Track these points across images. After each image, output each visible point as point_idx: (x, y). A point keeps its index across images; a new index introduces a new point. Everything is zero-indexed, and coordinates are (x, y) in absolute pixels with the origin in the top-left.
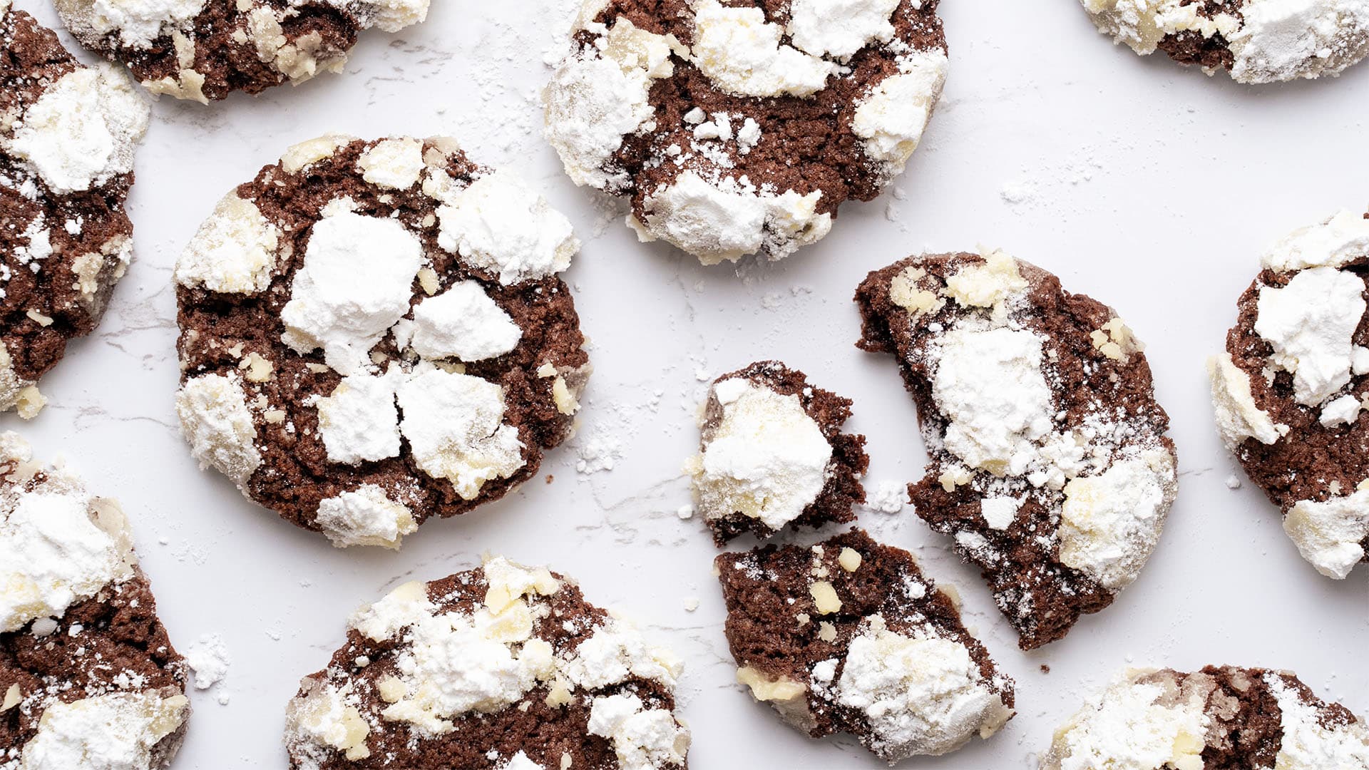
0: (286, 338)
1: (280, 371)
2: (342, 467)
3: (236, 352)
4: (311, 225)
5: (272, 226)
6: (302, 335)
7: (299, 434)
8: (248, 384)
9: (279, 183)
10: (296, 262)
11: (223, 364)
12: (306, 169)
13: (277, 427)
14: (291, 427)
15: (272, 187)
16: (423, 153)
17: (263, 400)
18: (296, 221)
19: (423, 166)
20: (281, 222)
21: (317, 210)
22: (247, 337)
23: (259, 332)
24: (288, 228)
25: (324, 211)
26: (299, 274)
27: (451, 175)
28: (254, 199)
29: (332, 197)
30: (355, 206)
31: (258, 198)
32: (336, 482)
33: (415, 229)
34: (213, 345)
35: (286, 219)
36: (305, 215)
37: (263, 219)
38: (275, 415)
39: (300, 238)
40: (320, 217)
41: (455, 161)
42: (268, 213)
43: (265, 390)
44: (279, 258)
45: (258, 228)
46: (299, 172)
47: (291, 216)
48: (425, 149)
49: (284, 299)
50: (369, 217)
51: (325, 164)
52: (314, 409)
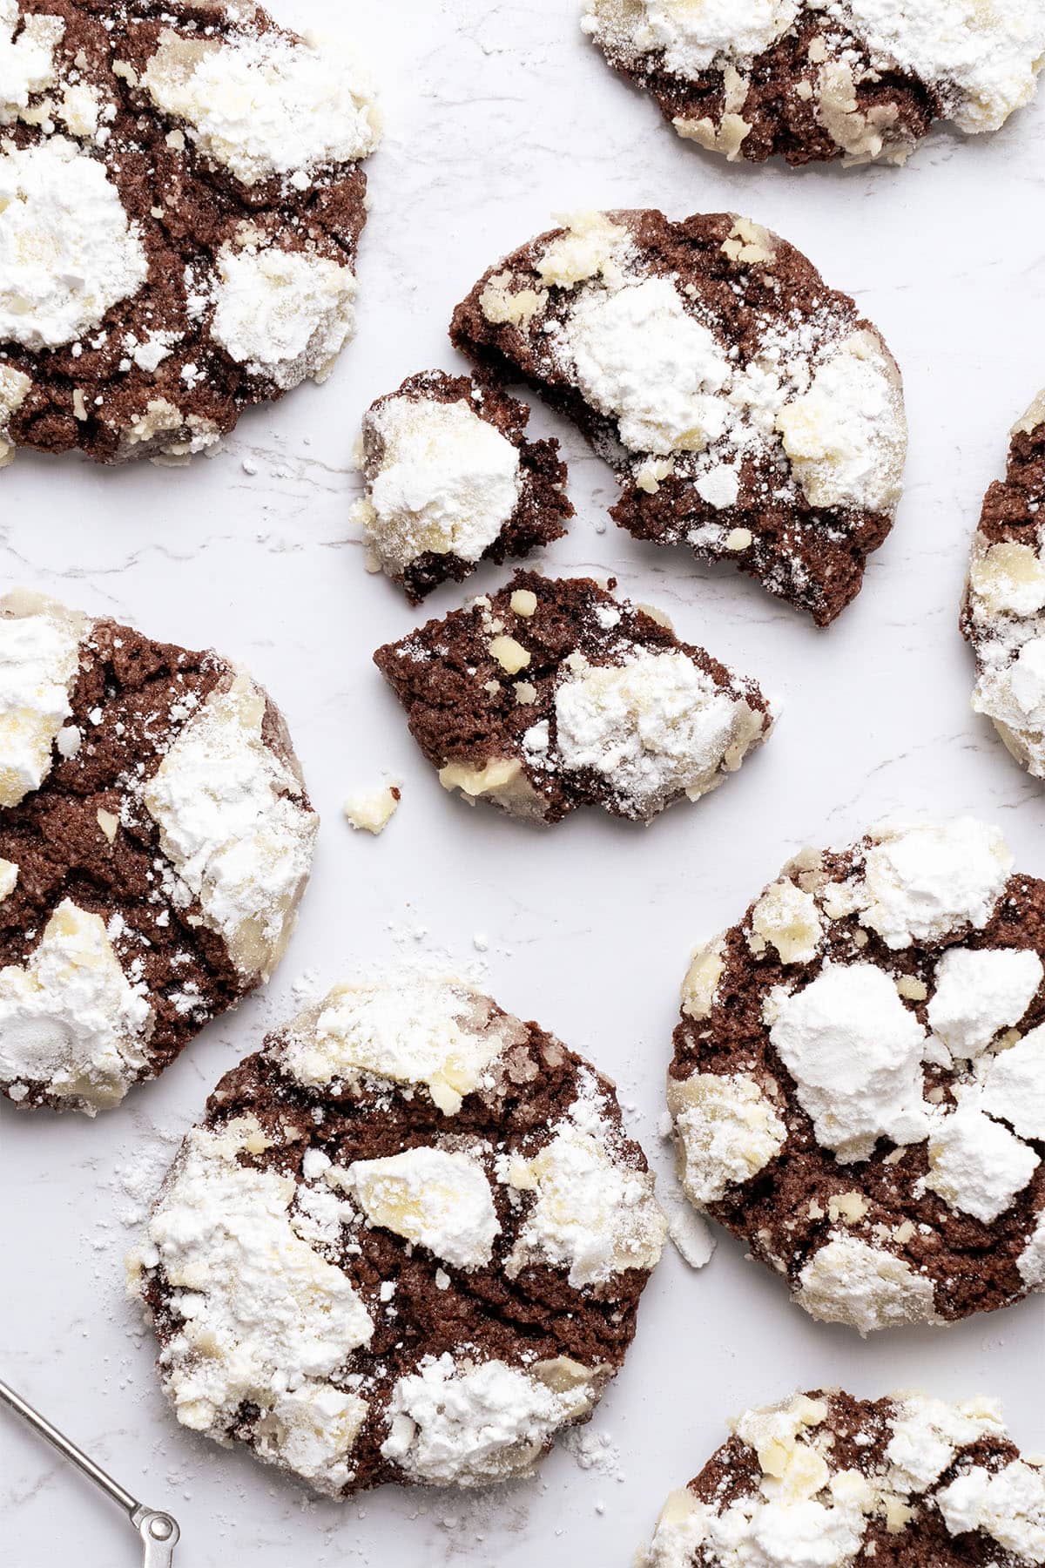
0: (842, 1159)
1: (866, 1191)
2: (1003, 1217)
3: (816, 1213)
4: (768, 1042)
5: (738, 1077)
6: (855, 1143)
7: (938, 1227)
8: (855, 1229)
9: (705, 1035)
10: (788, 1084)
11: (817, 1234)
12: (716, 1000)
13: (915, 1240)
14: (926, 1229)
15: (701, 1044)
16: (798, 886)
17: (881, 1229)
18: (751, 1052)
19: (811, 897)
20: (741, 1065)
21: (760, 1025)
22: (811, 1190)
23: (816, 1177)
24: (752, 1065)
25: (767, 1018)
26: (800, 1094)
27: (840, 881)
28: (696, 1070)
29: (760, 1002)
30: (788, 989)
31: (699, 1065)
32: (1011, 1236)
33: (855, 957)
34: (791, 1226)
35: (742, 1059)
36: (753, 1039)
37: (725, 1078)
38: (905, 1231)
39: (772, 1063)
40: (768, 1029)
41: (831, 866)
42: (723, 1069)
43: (875, 1219)
44: (771, 1098)
45: (729, 1090)
46: (713, 1008)
47: (744, 1052)
48: (795, 881)
49: (809, 1125)
50: (809, 987)
51: (728, 980)
52: (930, 1193)
